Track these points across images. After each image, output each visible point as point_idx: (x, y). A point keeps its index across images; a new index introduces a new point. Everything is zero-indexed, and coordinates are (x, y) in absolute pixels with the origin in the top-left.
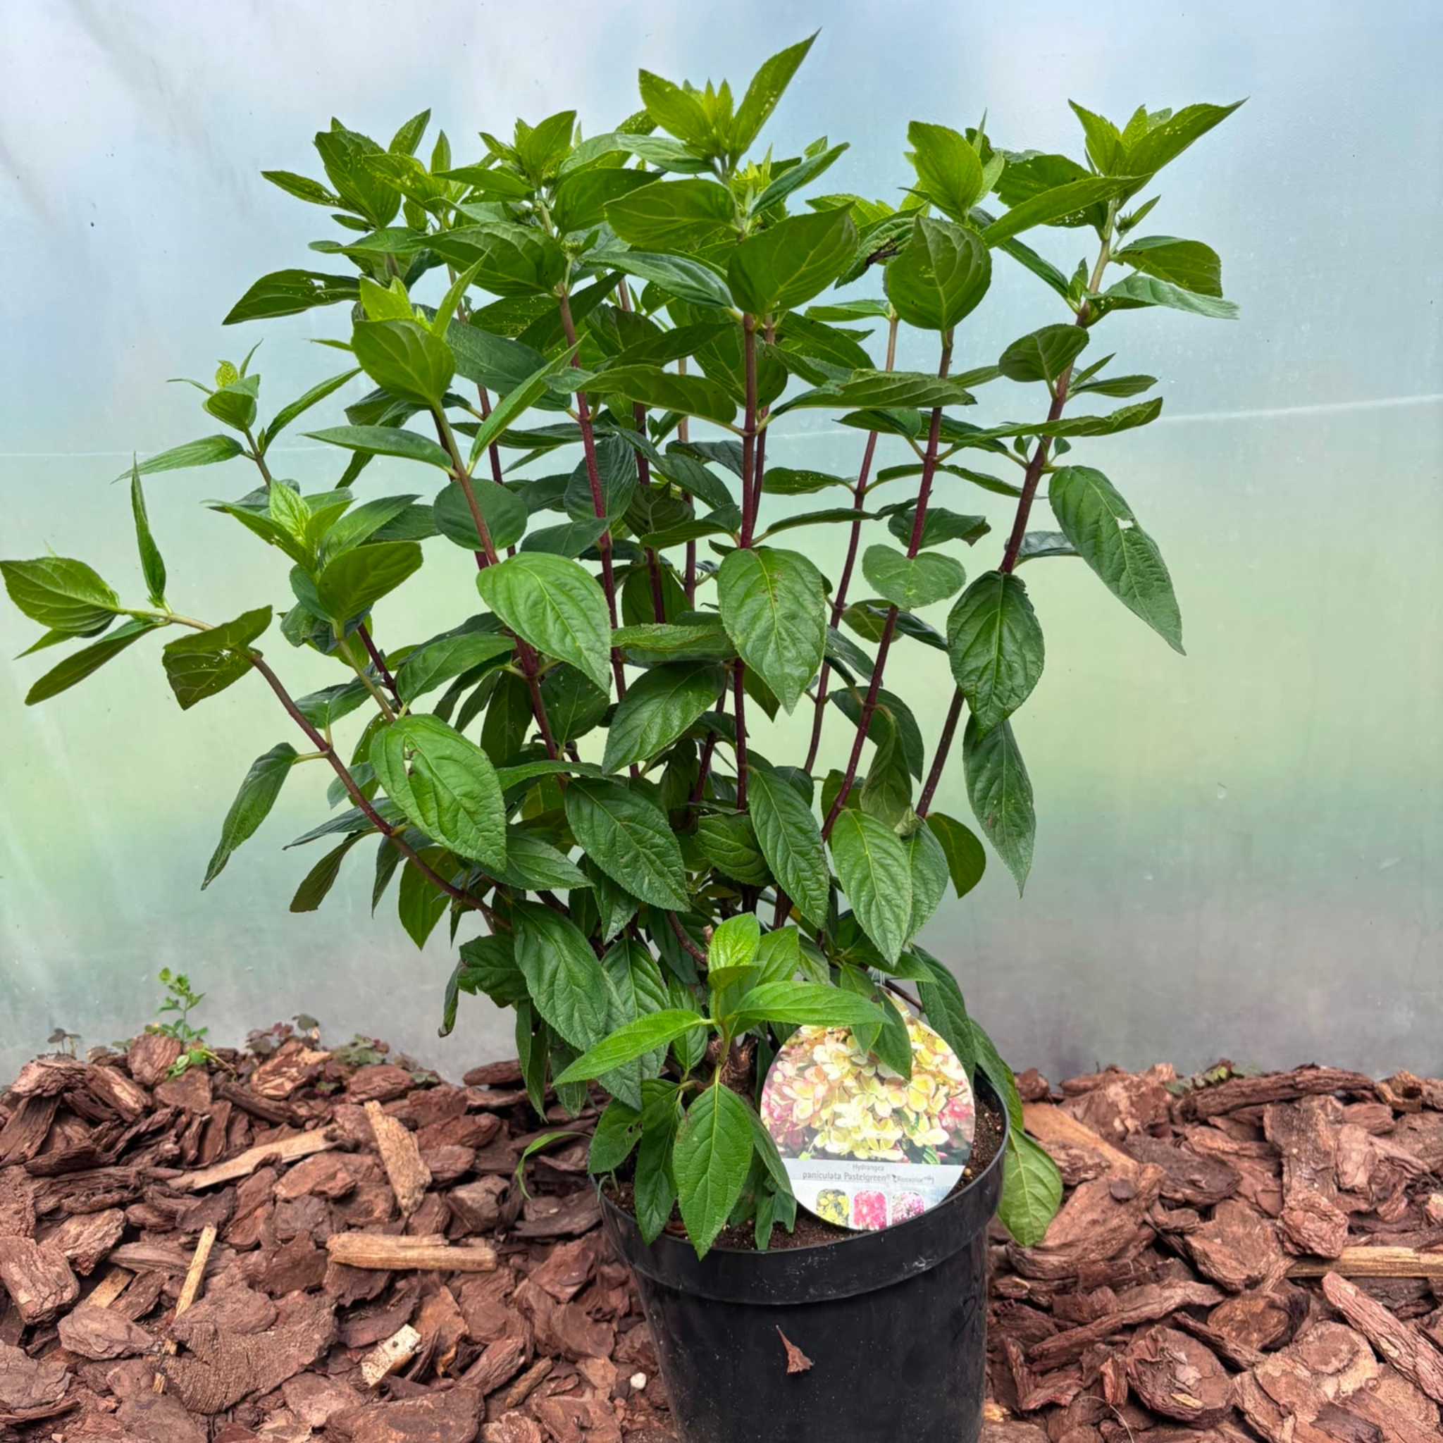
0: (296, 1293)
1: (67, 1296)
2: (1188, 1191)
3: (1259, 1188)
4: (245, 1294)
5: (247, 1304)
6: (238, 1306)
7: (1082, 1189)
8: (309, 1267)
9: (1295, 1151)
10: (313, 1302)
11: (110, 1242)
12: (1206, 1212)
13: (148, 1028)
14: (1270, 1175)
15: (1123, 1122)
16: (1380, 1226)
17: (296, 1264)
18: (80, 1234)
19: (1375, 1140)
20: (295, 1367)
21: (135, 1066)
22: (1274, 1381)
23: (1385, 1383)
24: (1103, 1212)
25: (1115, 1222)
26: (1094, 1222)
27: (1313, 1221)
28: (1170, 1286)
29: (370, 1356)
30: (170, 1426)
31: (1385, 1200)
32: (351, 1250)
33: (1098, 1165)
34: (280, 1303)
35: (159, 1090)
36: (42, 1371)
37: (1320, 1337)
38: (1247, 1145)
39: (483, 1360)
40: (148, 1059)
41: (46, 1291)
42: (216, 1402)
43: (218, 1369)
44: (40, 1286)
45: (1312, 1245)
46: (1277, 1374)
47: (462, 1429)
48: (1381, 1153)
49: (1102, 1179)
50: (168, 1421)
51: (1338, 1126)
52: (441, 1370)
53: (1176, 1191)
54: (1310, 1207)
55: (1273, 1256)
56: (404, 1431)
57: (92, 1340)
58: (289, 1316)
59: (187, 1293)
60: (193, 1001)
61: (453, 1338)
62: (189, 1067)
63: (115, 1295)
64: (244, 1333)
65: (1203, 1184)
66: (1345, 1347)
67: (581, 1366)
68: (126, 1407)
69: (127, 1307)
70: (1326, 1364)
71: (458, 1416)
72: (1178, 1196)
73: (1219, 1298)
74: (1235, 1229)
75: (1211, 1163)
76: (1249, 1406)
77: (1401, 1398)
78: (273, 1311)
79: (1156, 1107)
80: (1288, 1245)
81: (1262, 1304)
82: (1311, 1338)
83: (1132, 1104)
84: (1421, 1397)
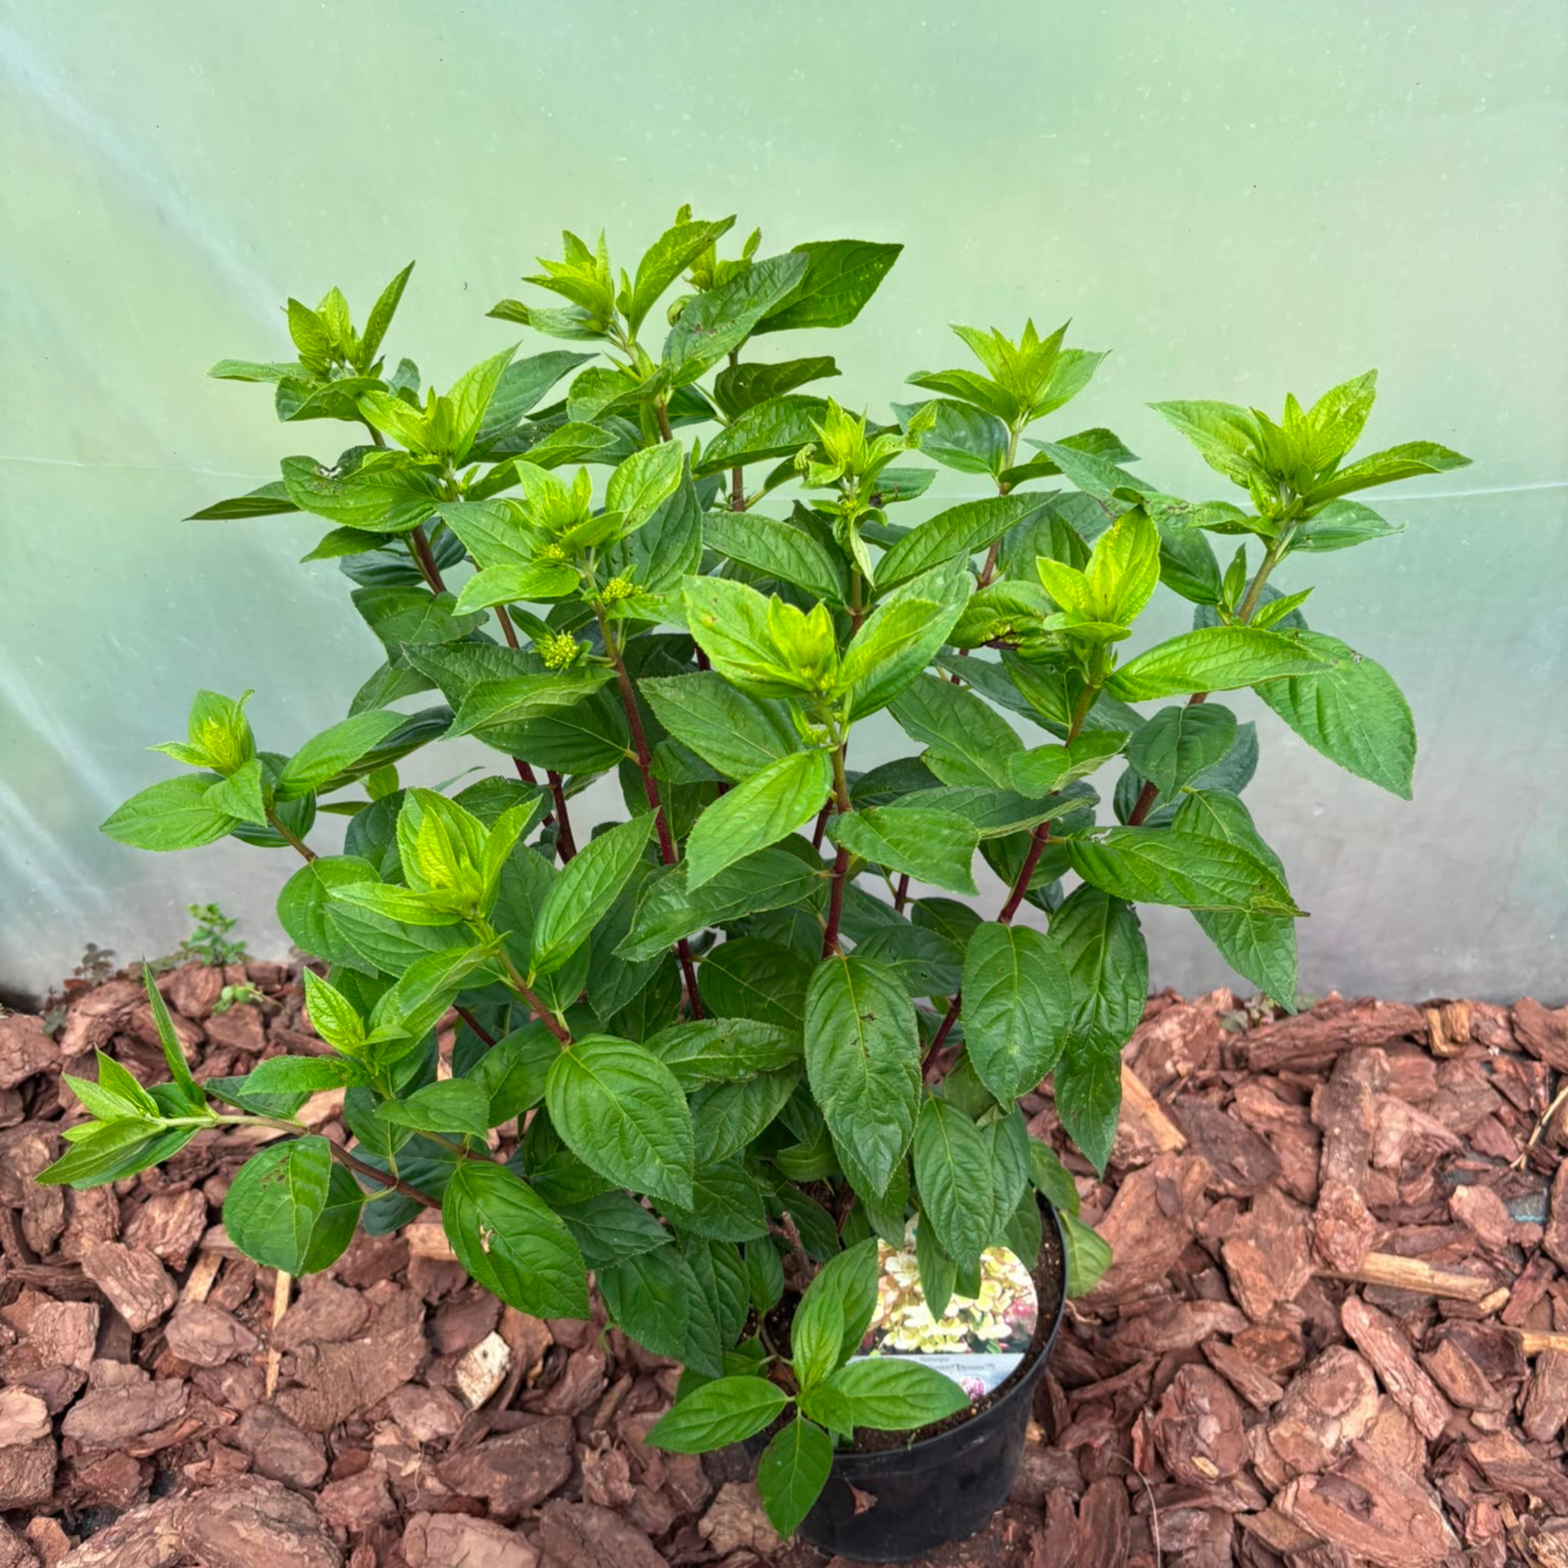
0: (383, 1283)
1: (168, 1302)
2: (1231, 1185)
3: (1298, 1166)
4: (335, 1293)
5: (339, 1306)
6: (332, 1308)
7: (1130, 1180)
8: (392, 1256)
9: (1337, 1131)
10: (402, 1297)
11: (196, 1235)
12: (1245, 1205)
13: (183, 944)
14: (1309, 1150)
15: (1175, 1064)
16: (1404, 1214)
17: (379, 1257)
18: (166, 1224)
19: (1416, 1114)
20: (395, 1382)
21: (180, 1001)
22: (1283, 1441)
23: (1383, 1416)
24: (1148, 1223)
25: (1158, 1245)
26: (1139, 1241)
27: (1342, 1233)
28: (1203, 1309)
29: (463, 1363)
30: (290, 1451)
31: (1412, 1179)
32: (431, 1244)
33: (1146, 1150)
34: (369, 1294)
35: (209, 1025)
36: (161, 1392)
37: (1333, 1371)
38: (1292, 1109)
39: (569, 1380)
40: (192, 994)
41: (147, 1302)
42: (329, 1422)
43: (325, 1393)
44: (140, 1298)
45: (1338, 1263)
46: (1287, 1435)
47: (557, 1469)
48: (1417, 1129)
49: (1149, 1169)
50: (287, 1445)
51: (1383, 1097)
52: (531, 1383)
53: (1219, 1182)
54: (1342, 1214)
55: (1300, 1261)
56: (506, 1472)
57: (201, 1348)
58: (381, 1308)
59: (282, 1294)
60: (228, 926)
61: (539, 1350)
62: (234, 1000)
63: (210, 1280)
64: (341, 1342)
65: (1245, 1173)
66: (1351, 1385)
67: (658, 1378)
68: (246, 1425)
69: (226, 1294)
70: (1333, 1404)
71: (554, 1455)
72: (1221, 1189)
73: (1246, 1325)
74: (1269, 1226)
75: (1256, 1142)
76: (1259, 1460)
77: (1395, 1436)
78: (365, 1308)
79: (1209, 1048)
80: (1316, 1257)
81: (1282, 1336)
82: (1322, 1370)
83: (1186, 1044)
84: (1412, 1432)
